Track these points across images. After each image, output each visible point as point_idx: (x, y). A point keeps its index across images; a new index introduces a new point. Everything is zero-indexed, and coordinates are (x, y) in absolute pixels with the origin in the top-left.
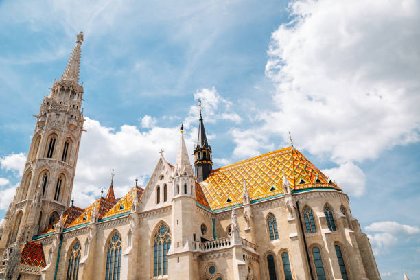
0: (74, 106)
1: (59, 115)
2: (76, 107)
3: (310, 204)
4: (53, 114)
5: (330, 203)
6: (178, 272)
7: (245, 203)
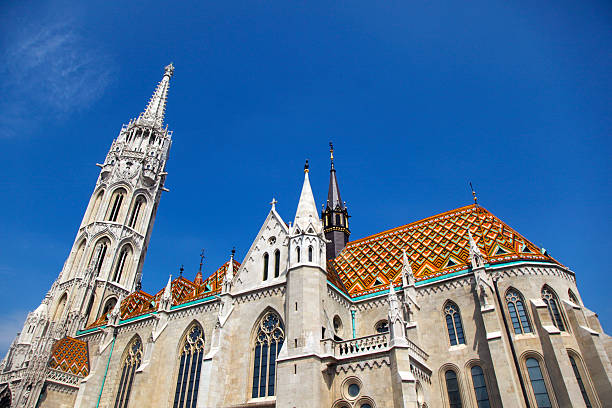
0: (152, 153)
1: (132, 164)
2: (155, 155)
3: (517, 285)
4: (123, 162)
6: (294, 391)
7: (405, 285)
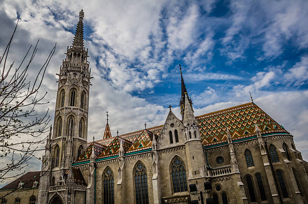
0: (85, 67)
1: (76, 74)
2: (86, 68)
3: (274, 144)
4: (71, 73)
5: (286, 142)
7: (229, 143)
